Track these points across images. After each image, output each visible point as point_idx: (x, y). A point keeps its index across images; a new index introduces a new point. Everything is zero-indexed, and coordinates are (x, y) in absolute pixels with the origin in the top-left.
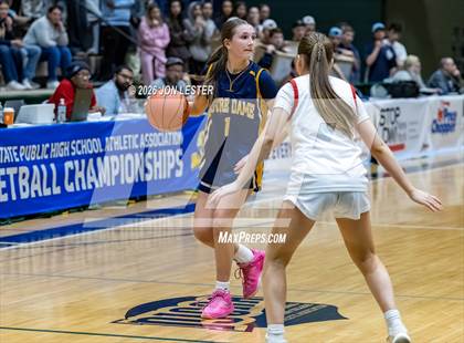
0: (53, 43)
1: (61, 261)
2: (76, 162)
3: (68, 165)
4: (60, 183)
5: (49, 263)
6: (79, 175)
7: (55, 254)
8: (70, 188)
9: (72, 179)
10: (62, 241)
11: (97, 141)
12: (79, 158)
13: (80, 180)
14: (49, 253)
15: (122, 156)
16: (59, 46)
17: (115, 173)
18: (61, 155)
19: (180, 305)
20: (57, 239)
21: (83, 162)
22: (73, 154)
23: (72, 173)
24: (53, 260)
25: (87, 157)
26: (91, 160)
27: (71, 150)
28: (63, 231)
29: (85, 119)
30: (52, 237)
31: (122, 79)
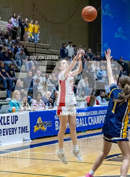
0: (85, 86)
1: (87, 144)
2: (91, 117)
3: (89, 118)
4: (87, 123)
5: (84, 144)
6: (92, 120)
7: (86, 142)
8: (90, 124)
9: (90, 122)
10: (88, 138)
11: (96, 111)
12: (92, 116)
13: (92, 122)
14: (84, 141)
15: (103, 116)
16: (87, 87)
17: (101, 120)
18: (88, 115)
19: (119, 156)
20: (86, 138)
21: (93, 117)
22: (91, 115)
23: (90, 120)
24: (86, 144)
25: (94, 116)
26: (95, 117)
27: (90, 114)
28: (88, 136)
29: (93, 106)
30: (85, 137)
31: (102, 95)
